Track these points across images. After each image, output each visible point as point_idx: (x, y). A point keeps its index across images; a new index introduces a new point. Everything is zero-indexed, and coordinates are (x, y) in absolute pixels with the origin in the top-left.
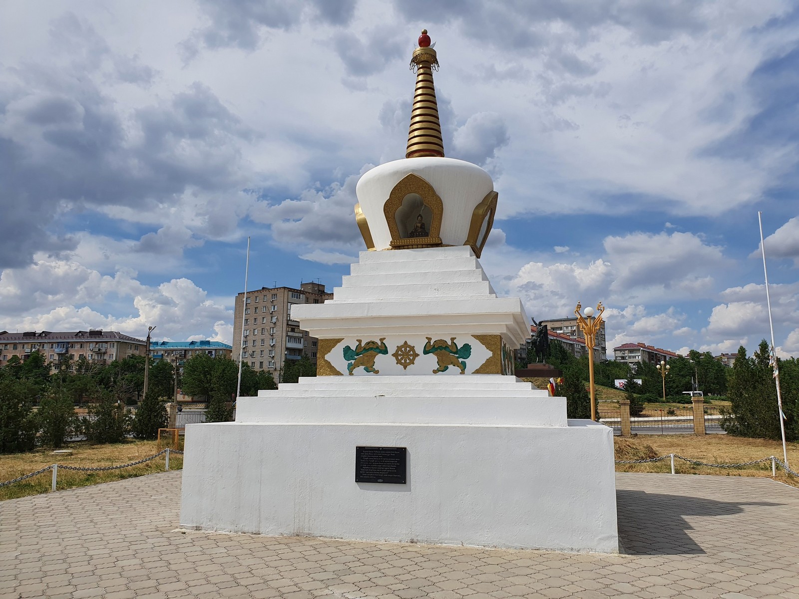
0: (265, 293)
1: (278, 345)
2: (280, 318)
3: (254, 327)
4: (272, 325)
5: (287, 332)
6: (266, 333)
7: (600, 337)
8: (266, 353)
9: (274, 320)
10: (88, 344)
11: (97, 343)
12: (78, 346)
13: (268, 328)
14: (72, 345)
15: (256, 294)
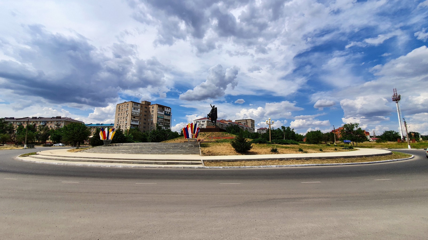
0: (125, 104)
1: (128, 123)
2: (129, 113)
3: (121, 116)
4: (127, 116)
5: (131, 118)
6: (125, 119)
7: (253, 125)
8: (124, 126)
9: (127, 114)
10: (54, 122)
11: (57, 121)
12: (50, 122)
13: (125, 117)
14: (48, 122)
15: (122, 104)
